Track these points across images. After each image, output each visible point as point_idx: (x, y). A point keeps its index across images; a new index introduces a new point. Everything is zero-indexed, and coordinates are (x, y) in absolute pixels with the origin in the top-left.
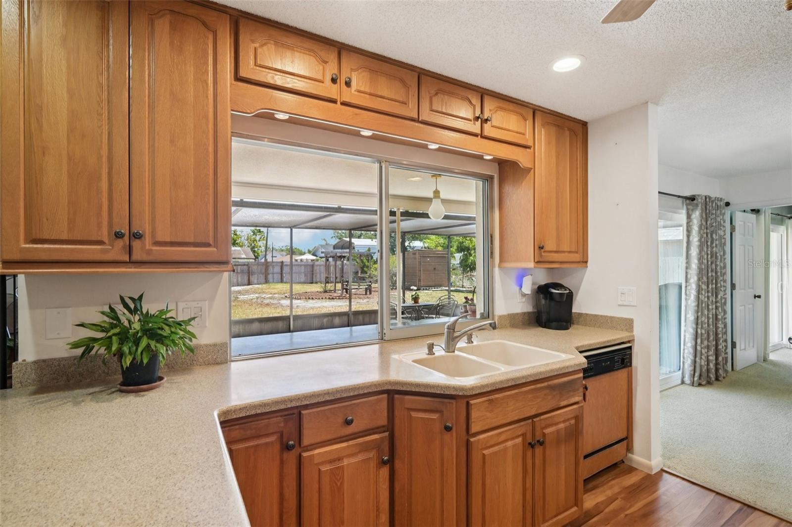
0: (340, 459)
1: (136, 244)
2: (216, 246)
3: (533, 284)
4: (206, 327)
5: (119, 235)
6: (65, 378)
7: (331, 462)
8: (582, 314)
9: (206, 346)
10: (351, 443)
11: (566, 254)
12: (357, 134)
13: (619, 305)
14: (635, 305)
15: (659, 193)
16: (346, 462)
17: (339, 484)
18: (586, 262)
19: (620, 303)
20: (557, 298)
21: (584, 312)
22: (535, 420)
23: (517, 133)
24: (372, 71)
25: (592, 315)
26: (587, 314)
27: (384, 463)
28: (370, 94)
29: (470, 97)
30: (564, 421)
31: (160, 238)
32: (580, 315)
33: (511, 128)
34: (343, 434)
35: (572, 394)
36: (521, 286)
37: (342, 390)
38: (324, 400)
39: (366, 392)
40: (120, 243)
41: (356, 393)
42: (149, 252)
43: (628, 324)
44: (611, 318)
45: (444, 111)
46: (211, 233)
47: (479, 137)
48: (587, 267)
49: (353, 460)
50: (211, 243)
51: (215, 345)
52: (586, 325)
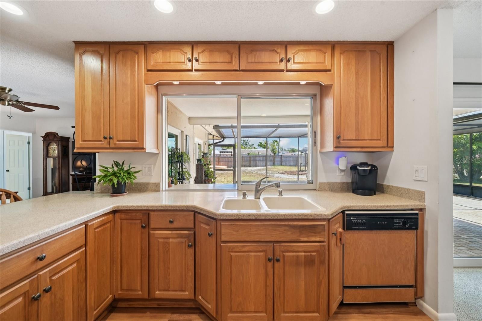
0: (168, 238)
1: (111, 141)
2: (138, 141)
3: (348, 163)
4: (152, 176)
5: (105, 138)
6: (108, 190)
7: (164, 238)
8: (389, 186)
9: (152, 183)
10: (174, 232)
11: (368, 141)
12: (214, 84)
13: (415, 180)
14: (426, 180)
15: (455, 83)
16: (171, 241)
17: (167, 250)
18: (393, 147)
19: (415, 178)
20: (362, 173)
21: (391, 184)
22: (275, 244)
23: (317, 63)
24: (211, 51)
25: (396, 187)
26: (393, 186)
27: (190, 246)
28: (210, 63)
29: (276, 49)
30: (305, 252)
31: (119, 139)
32: (388, 186)
33: (310, 61)
34: (170, 227)
35: (313, 234)
36: (338, 164)
37: (168, 206)
38: (159, 209)
39: (180, 209)
40: (106, 141)
41: (175, 209)
42: (115, 144)
43: (421, 195)
44: (409, 190)
45: (256, 61)
46: (137, 136)
47: (285, 71)
48: (393, 151)
49: (174, 241)
50: (137, 140)
51: (155, 183)
52: (391, 194)
